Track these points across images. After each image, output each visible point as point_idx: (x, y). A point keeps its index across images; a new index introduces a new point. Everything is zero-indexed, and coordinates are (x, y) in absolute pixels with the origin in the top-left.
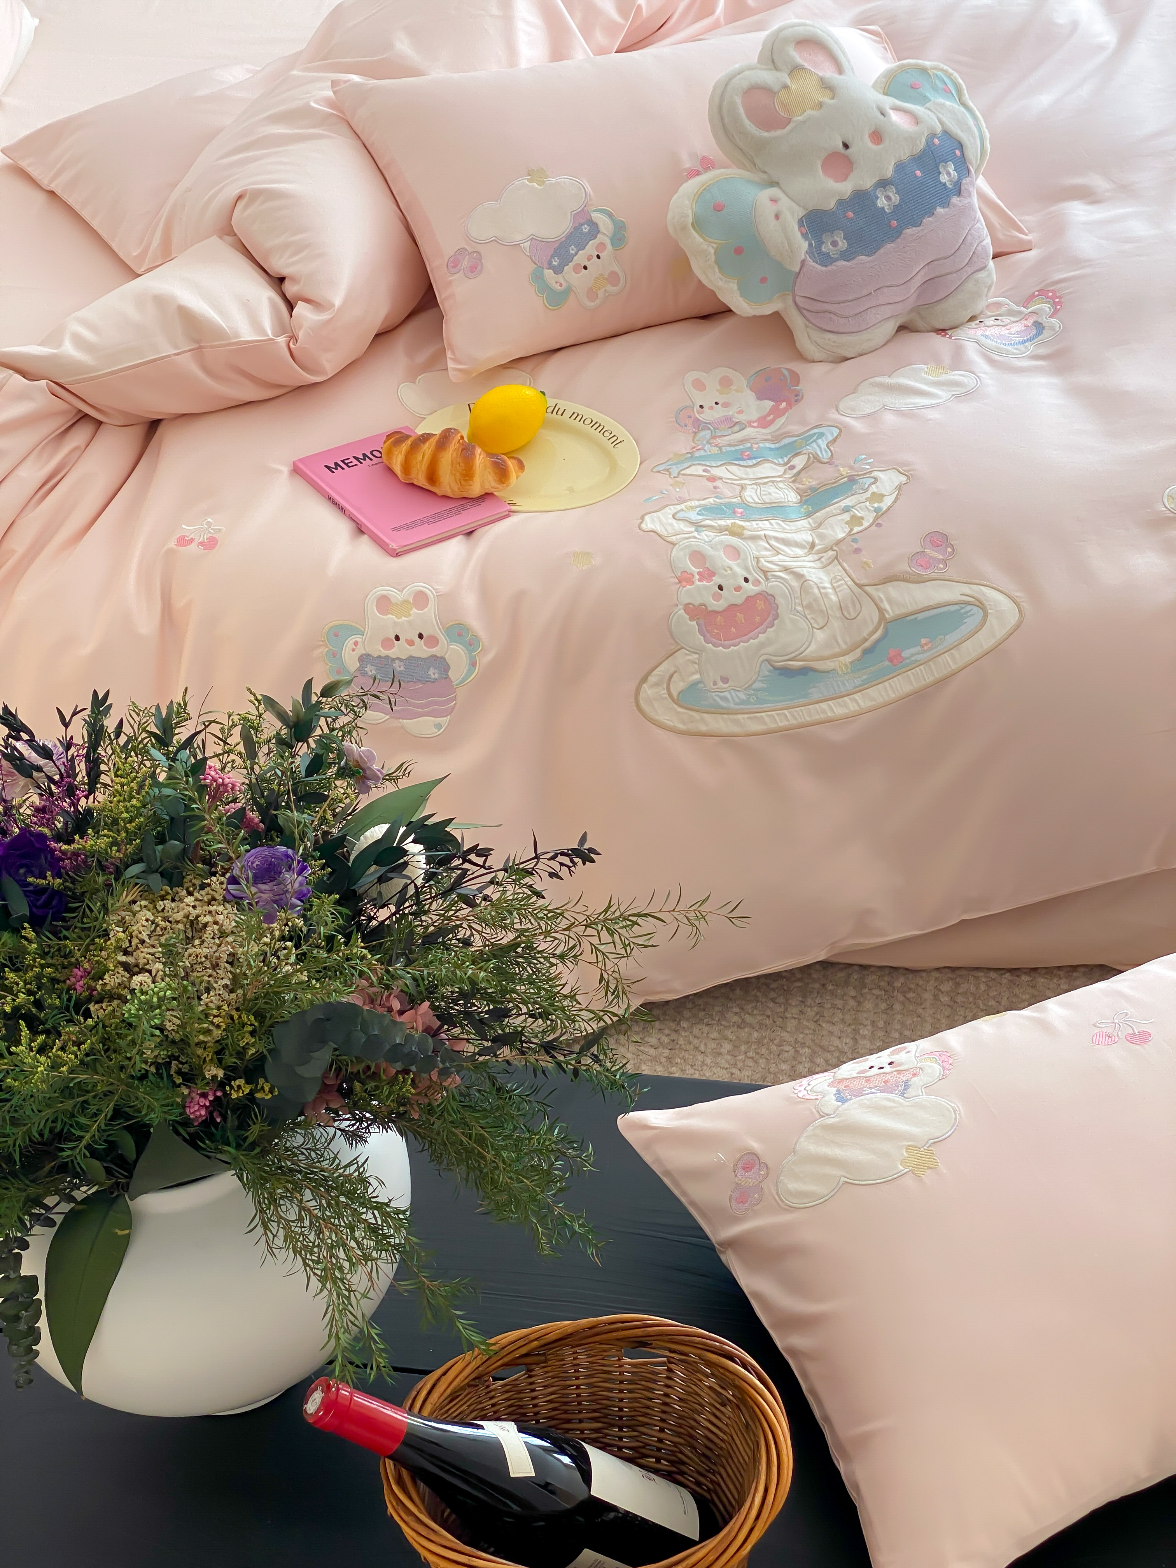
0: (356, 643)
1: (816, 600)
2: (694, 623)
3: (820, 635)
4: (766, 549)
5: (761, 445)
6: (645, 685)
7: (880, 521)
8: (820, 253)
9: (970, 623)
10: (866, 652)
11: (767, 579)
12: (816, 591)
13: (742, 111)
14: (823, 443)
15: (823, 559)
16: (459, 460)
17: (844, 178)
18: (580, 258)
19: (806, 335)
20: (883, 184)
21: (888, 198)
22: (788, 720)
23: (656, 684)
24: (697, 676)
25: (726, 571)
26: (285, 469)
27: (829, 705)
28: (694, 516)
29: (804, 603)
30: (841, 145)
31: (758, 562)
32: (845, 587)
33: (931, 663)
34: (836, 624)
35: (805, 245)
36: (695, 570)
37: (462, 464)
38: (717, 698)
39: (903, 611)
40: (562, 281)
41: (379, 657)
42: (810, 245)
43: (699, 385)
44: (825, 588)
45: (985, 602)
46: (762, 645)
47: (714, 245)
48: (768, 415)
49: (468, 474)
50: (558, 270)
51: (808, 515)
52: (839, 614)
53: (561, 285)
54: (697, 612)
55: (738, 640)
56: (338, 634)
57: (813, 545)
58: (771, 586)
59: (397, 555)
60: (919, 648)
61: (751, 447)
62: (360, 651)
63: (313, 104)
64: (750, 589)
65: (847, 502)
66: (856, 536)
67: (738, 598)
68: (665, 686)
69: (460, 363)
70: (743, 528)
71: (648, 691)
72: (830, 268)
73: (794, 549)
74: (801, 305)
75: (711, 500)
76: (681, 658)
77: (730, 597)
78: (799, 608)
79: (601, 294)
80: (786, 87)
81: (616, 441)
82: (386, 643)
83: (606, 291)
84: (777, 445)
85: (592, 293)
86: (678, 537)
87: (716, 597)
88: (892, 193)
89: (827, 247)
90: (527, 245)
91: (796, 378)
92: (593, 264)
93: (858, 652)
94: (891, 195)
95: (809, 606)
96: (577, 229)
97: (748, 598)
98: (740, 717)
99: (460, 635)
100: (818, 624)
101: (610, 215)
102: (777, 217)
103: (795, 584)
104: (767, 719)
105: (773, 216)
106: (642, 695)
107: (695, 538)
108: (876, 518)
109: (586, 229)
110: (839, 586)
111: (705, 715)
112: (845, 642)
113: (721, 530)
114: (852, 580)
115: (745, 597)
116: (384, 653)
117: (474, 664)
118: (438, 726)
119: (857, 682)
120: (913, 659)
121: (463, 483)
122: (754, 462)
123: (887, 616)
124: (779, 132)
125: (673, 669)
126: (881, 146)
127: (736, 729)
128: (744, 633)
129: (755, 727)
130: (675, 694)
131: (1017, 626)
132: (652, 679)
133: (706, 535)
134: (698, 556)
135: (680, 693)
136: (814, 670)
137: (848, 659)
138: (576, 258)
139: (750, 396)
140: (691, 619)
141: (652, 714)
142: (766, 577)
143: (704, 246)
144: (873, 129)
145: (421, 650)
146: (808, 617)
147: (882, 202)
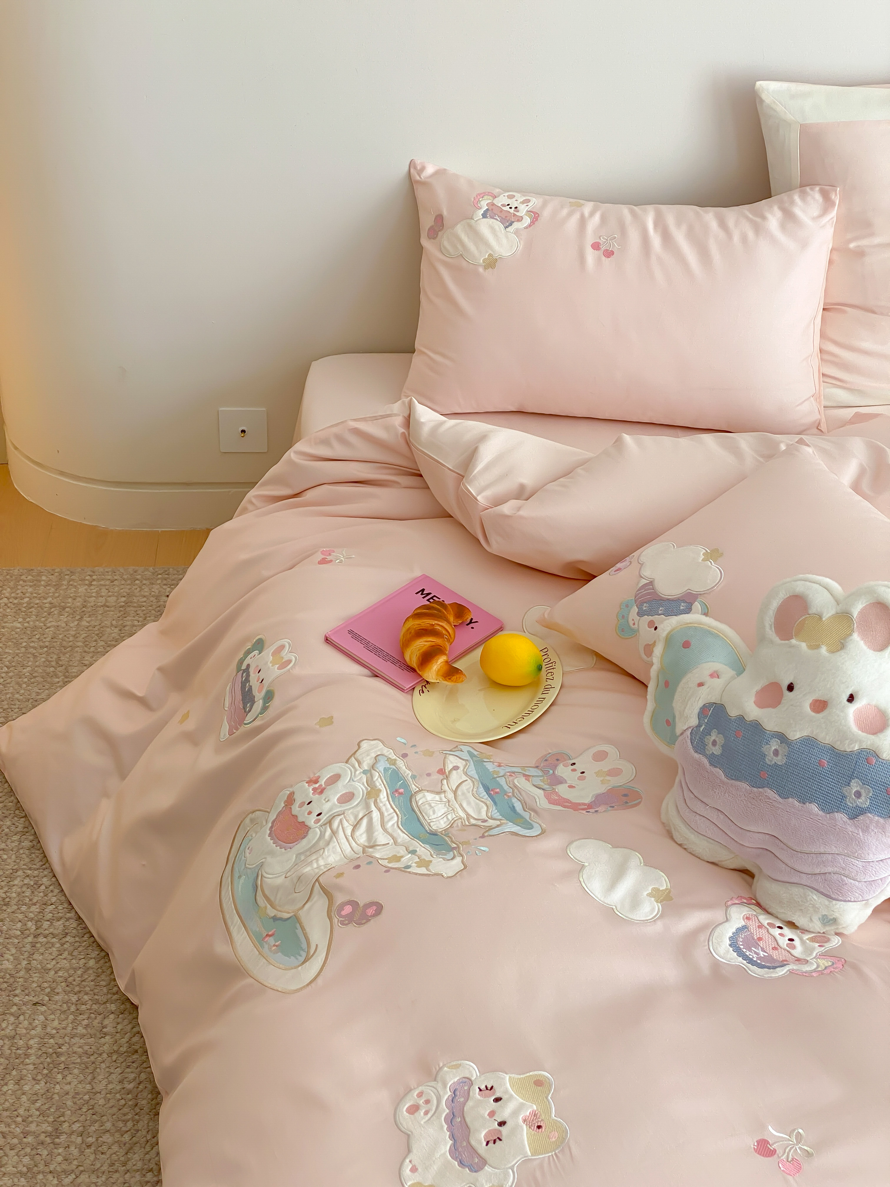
0: (255, 656)
2: (284, 805)
3: (280, 880)
4: (356, 817)
7: (393, 871)
8: (700, 738)
10: (275, 919)
11: (321, 826)
13: (775, 604)
14: (515, 830)
17: (763, 707)
18: (658, 619)
20: (782, 738)
21: (776, 753)
24: (254, 836)
25: (325, 800)
27: (237, 922)
30: (789, 683)
31: (339, 815)
33: (261, 958)
34: (289, 883)
35: (695, 721)
36: (322, 782)
39: (303, 918)
40: (637, 623)
42: (699, 726)
43: (599, 756)
45: (309, 962)
47: (660, 666)
48: (569, 801)
50: (640, 614)
52: (296, 880)
53: (634, 624)
54: (290, 800)
56: (258, 644)
58: (314, 831)
59: (327, 641)
61: (509, 794)
62: (252, 662)
64: (311, 821)
66: (375, 862)
72: (696, 755)
75: (408, 772)
76: (264, 818)
77: (303, 812)
80: (820, 618)
81: (509, 726)
82: (257, 668)
84: (519, 810)
85: (648, 650)
86: (356, 763)
87: (302, 805)
88: (783, 751)
89: (708, 741)
90: (645, 582)
93: (274, 913)
94: (781, 752)
96: (678, 600)
99: (268, 699)
100: (289, 874)
102: (700, 685)
103: (321, 844)
105: (698, 681)
107: (356, 770)
108: (397, 868)
109: (683, 605)
112: (279, 900)
113: (371, 785)
114: (323, 873)
115: (303, 820)
116: (252, 672)
117: (254, 720)
118: (225, 736)
123: (300, 912)
124: (777, 639)
130: (247, 835)
131: (286, 992)
133: (361, 777)
134: (336, 779)
137: (270, 911)
138: (657, 616)
139: (598, 790)
140: (284, 802)
142: (325, 824)
143: (656, 659)
145: (256, 688)
147: (769, 750)
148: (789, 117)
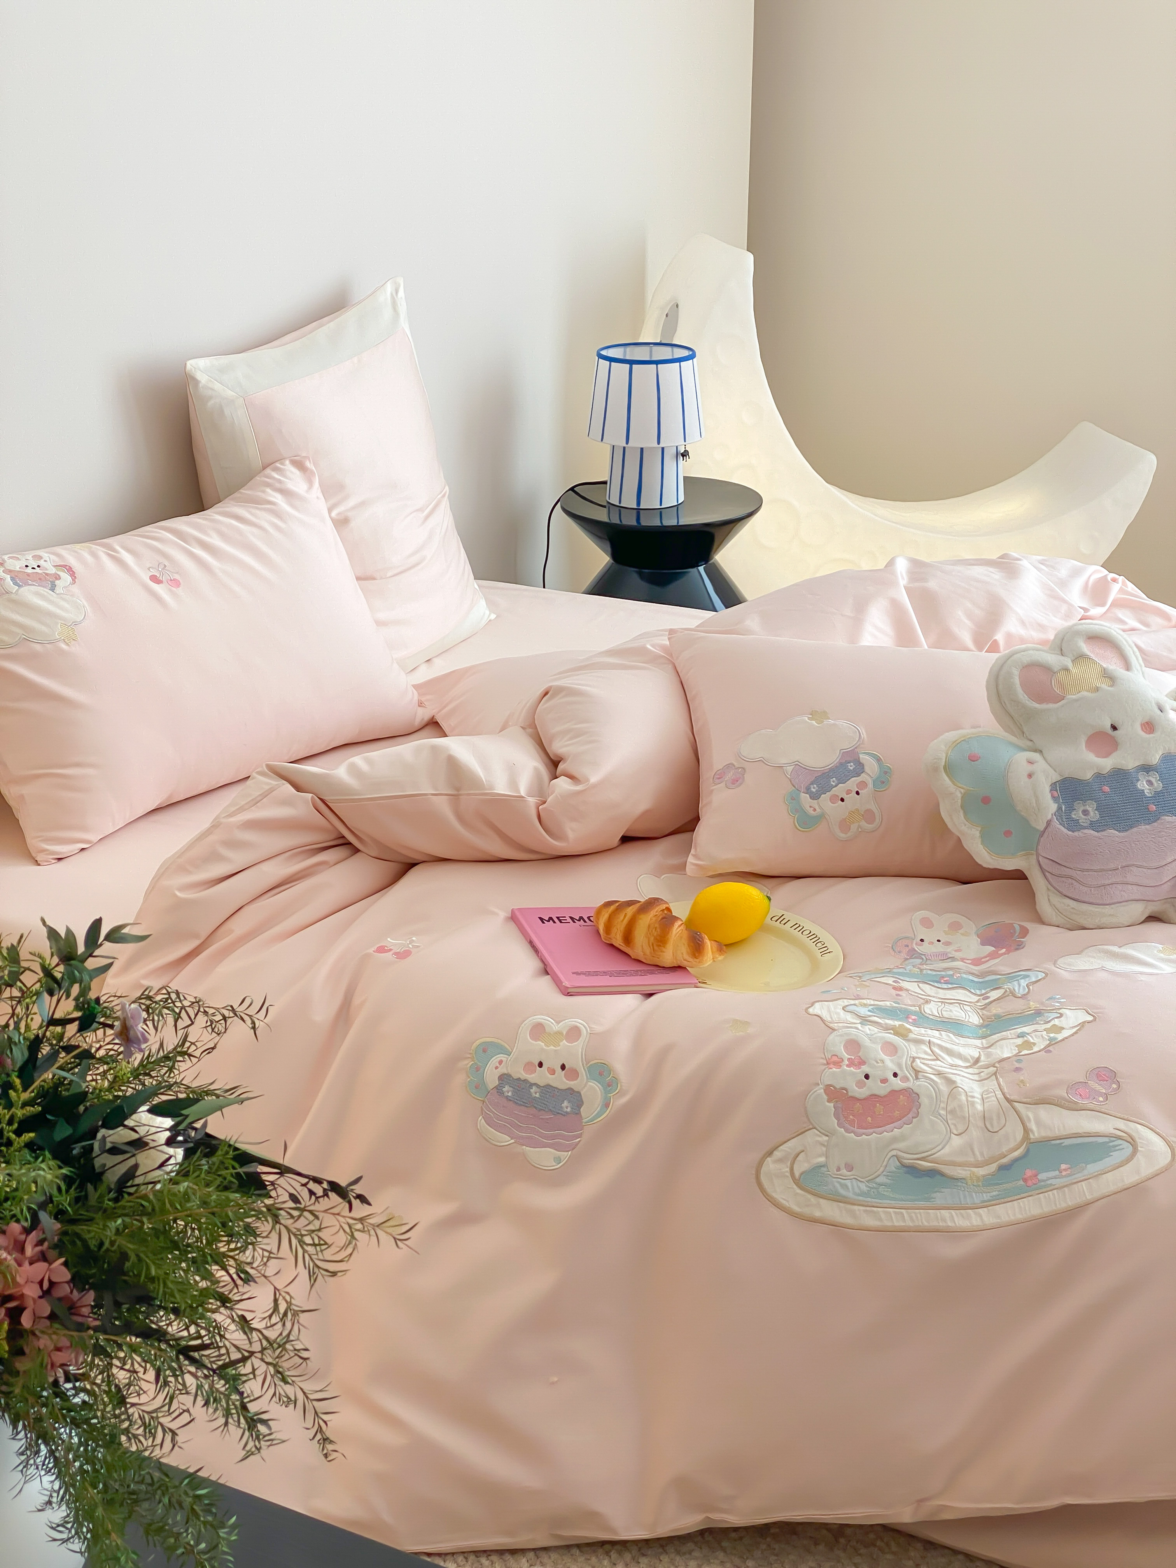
0: (501, 1062)
1: (961, 1107)
2: (832, 1105)
3: (956, 1141)
4: (926, 1053)
5: (964, 976)
6: (768, 1158)
7: (1050, 1048)
8: (1070, 819)
9: (1116, 1157)
10: (1003, 1168)
11: (917, 1078)
12: (963, 1098)
13: (1017, 681)
14: (1024, 983)
15: (982, 1074)
16: (657, 925)
17: (1107, 755)
18: (840, 790)
19: (1046, 898)
20: (1147, 769)
21: (1150, 783)
22: (904, 1221)
23: (780, 1160)
24: (822, 1159)
25: (877, 1063)
26: (503, 914)
27: (951, 1213)
28: (863, 1011)
29: (949, 1109)
30: (1110, 725)
31: (913, 1061)
32: (994, 1099)
33: (1066, 1189)
34: (975, 1133)
35: (1054, 807)
36: (846, 1056)
37: (658, 930)
38: (837, 1185)
39: (1050, 1134)
40: (817, 807)
41: (519, 1079)
42: (1060, 808)
43: (927, 923)
44: (973, 1097)
45: (1138, 1140)
46: (895, 1140)
47: (962, 791)
48: (985, 957)
49: (661, 940)
50: (815, 797)
51: (983, 1037)
52: (981, 1124)
53: (815, 810)
54: (836, 1094)
55: (871, 1130)
56: (487, 1050)
57: (977, 1061)
58: (919, 1086)
59: (569, 994)
60: (1057, 1173)
61: (953, 975)
62: (502, 1070)
63: (649, 646)
64: (897, 1084)
65: (1026, 1029)
66: (1021, 1058)
67: (882, 1090)
68: (789, 1164)
69: (699, 859)
70: (910, 1031)
71: (770, 1165)
72: (1076, 834)
73: (954, 1059)
74: (1044, 866)
75: (888, 1003)
76: (811, 1137)
77: (874, 1087)
78: (942, 1112)
79: (854, 827)
80: (1067, 669)
81: (825, 950)
82: (528, 1066)
83: (859, 826)
84: (981, 980)
85: (844, 825)
86: (841, 1025)
87: (860, 1085)
88: (1154, 778)
89: (1078, 815)
90: (790, 769)
91: (1025, 932)
92: (850, 798)
93: (993, 1167)
94: (1153, 780)
95: (952, 1112)
96: (842, 765)
97: (893, 1092)
98: (856, 1208)
99: (601, 1074)
100: (957, 1130)
101: (879, 760)
102: (1030, 776)
103: (944, 1088)
104: (883, 1216)
105: (1026, 774)
106: (764, 1169)
107: (857, 1028)
108: (1049, 1045)
109: (851, 766)
110: (987, 1098)
111: (821, 1200)
112: (982, 1154)
113: (887, 1028)
114: (1004, 1094)
115: (888, 1090)
116: (524, 1075)
117: (607, 1105)
118: (558, 1160)
119: (986, 1197)
120: (1049, 1182)
121: (656, 948)
122: (950, 986)
123: (1032, 1136)
124: (1051, 706)
125: (801, 1148)
126: (1151, 735)
127: (848, 1220)
128: (878, 1124)
129: (870, 1222)
130: (797, 1174)
131: (1166, 1169)
132: (777, 1154)
133: (868, 1029)
134: (853, 1045)
135: (802, 1174)
136: (942, 1174)
137: (981, 1172)
138: (834, 789)
139: (975, 941)
140: (829, 1101)
141: (769, 1191)
142: (917, 1076)
143: (952, 788)
144: (1146, 720)
145: (560, 1081)
146: (949, 1121)
147: (1142, 785)
148: (230, 393)
